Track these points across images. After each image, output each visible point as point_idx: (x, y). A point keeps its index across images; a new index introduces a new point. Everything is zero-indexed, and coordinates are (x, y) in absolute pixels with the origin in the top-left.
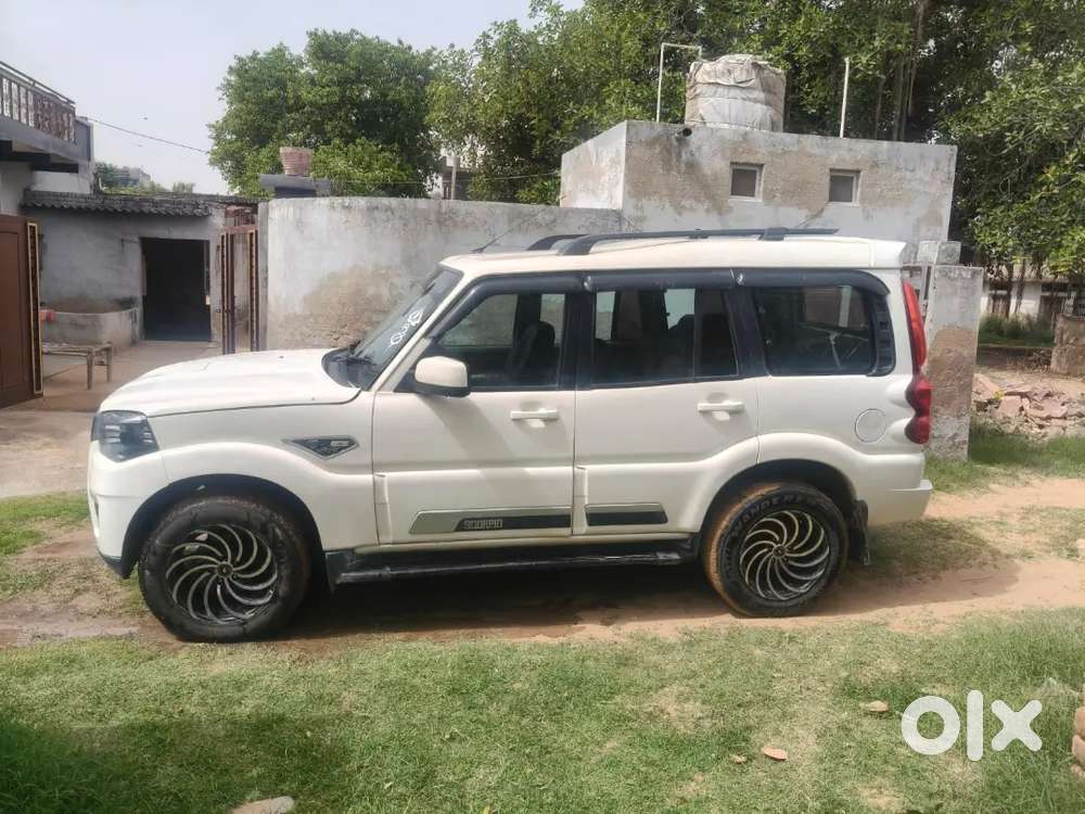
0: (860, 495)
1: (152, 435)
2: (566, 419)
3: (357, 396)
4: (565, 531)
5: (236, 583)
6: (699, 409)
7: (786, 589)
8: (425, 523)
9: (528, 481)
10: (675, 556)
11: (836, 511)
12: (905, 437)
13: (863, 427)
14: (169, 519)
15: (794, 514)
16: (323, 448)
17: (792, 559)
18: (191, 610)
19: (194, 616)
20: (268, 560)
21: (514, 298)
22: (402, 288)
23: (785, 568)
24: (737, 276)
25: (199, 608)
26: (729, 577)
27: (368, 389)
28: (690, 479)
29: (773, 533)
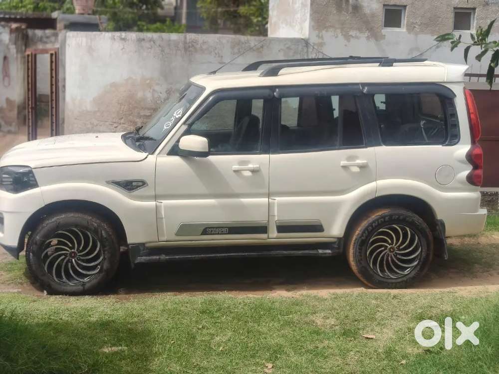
0: (440, 216)
1: (35, 179)
2: (264, 171)
3: (146, 157)
4: (264, 236)
5: (79, 262)
6: (342, 165)
7: (396, 272)
8: (185, 229)
9: (243, 207)
10: (329, 251)
11: (425, 225)
12: (466, 182)
13: (439, 176)
14: (44, 225)
15: (399, 227)
16: (129, 186)
17: (399, 254)
18: (55, 276)
19: (57, 281)
20: (98, 249)
21: (234, 102)
22: (161, 93)
23: (395, 259)
24: (363, 88)
25: (59, 275)
26: (361, 263)
27: (153, 153)
28: (336, 206)
29: (387, 239)
